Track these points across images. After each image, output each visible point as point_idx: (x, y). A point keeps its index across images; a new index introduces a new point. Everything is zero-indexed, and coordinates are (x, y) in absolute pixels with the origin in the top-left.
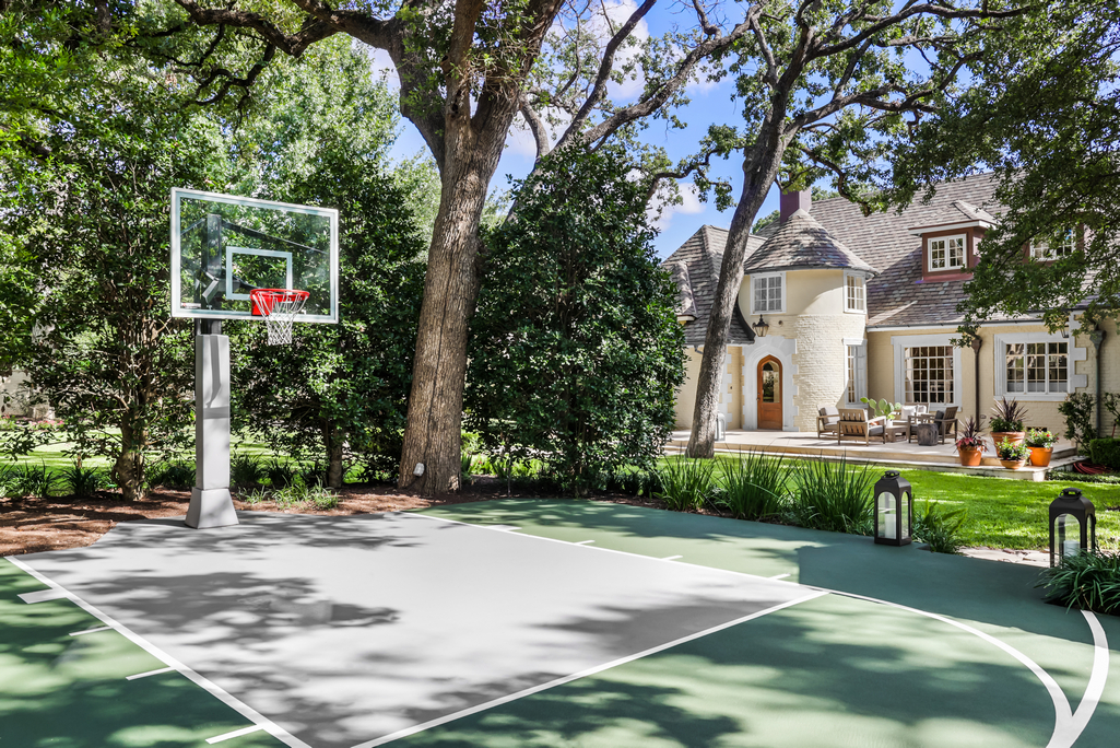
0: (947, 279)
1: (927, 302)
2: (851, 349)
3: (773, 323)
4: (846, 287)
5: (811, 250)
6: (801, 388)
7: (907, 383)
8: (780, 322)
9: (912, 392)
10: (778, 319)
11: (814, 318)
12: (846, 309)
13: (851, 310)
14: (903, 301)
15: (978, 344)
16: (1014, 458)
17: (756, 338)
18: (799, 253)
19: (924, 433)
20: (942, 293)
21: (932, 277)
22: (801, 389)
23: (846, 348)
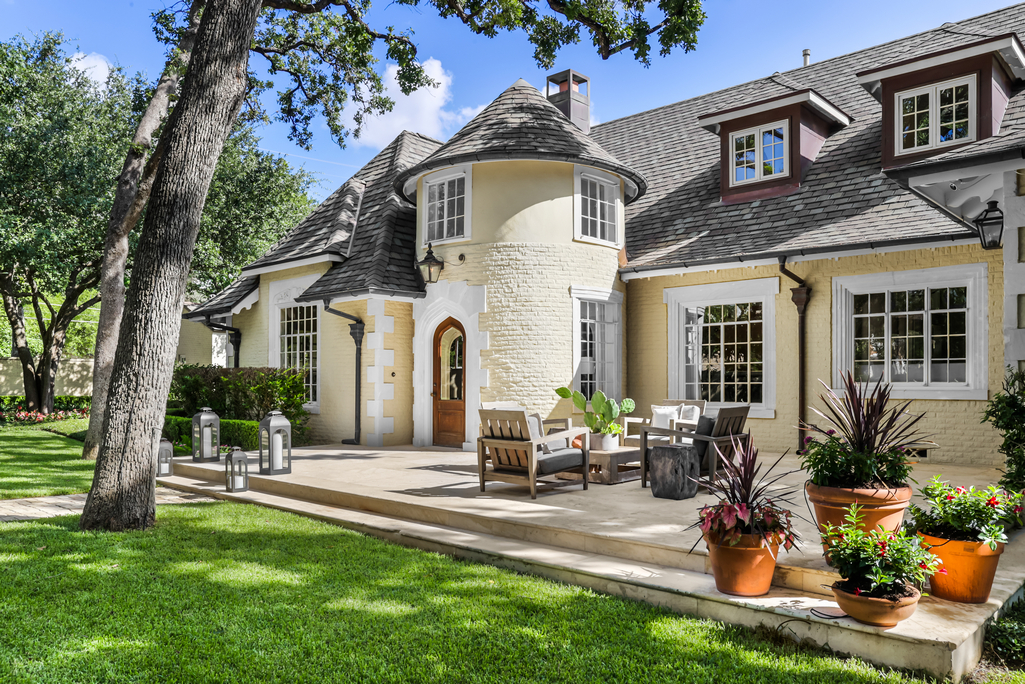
0: (759, 197)
1: (724, 231)
2: (588, 307)
3: (451, 258)
4: (578, 197)
5: (521, 131)
6: (493, 373)
7: (689, 371)
8: (462, 257)
9: (697, 384)
10: (457, 252)
11: (517, 248)
12: (578, 235)
13: (588, 238)
14: (687, 233)
15: (804, 296)
16: (881, 591)
17: (429, 287)
18: (496, 136)
19: (664, 467)
20: (749, 216)
21: (735, 196)
22: (495, 377)
23: (577, 305)
